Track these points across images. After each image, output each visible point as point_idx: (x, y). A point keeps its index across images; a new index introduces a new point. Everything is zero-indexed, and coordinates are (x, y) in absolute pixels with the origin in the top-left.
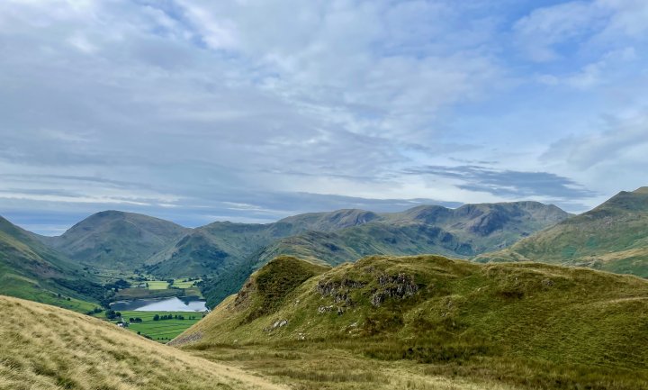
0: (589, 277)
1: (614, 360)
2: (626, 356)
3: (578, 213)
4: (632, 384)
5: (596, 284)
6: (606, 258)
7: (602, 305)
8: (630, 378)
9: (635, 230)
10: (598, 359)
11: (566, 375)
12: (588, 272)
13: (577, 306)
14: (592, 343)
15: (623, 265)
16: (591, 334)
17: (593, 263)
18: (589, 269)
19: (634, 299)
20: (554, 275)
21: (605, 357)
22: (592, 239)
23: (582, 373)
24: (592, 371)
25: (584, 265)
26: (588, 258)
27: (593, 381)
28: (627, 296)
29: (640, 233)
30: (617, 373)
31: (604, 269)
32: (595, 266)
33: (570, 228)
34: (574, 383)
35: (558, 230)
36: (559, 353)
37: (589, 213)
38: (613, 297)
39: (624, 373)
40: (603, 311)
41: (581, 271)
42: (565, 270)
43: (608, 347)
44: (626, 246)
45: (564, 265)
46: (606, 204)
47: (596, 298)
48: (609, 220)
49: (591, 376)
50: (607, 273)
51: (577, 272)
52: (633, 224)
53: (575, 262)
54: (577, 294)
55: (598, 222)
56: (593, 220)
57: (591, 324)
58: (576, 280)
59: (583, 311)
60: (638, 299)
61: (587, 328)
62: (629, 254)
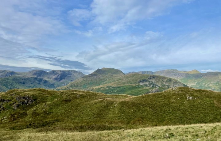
0: (90, 94)
1: (96, 118)
2: (99, 116)
3: (87, 74)
4: (101, 124)
5: (92, 96)
6: (94, 88)
7: (93, 102)
8: (100, 122)
9: (102, 80)
10: (92, 118)
11: (83, 124)
12: (90, 92)
13: (87, 103)
14: (91, 113)
15: (99, 90)
16: (90, 111)
17: (91, 89)
18: (90, 91)
19: (101, 99)
20: (80, 94)
21: (94, 117)
22: (91, 82)
23: (88, 123)
24: (90, 122)
25: (89, 90)
26: (90, 88)
27: (91, 125)
28: (100, 99)
29: (103, 81)
30: (97, 121)
31: (94, 91)
32: (92, 90)
33: (85, 79)
34: (85, 126)
35: (81, 80)
36: (81, 118)
37: (90, 75)
38: (96, 99)
39: (99, 121)
40: (93, 103)
41: (88, 92)
42: (83, 92)
43: (95, 114)
44: (100, 84)
45: (83, 90)
46: (94, 72)
47: (92, 100)
48: (95, 77)
49: (90, 123)
50: (95, 92)
51: (87, 92)
52: (101, 78)
53: (86, 89)
54: (87, 99)
55: (92, 77)
56: (91, 77)
57: (90, 108)
58: (87, 95)
59: (88, 104)
60: (102, 99)
61: (89, 109)
62: (100, 87)
